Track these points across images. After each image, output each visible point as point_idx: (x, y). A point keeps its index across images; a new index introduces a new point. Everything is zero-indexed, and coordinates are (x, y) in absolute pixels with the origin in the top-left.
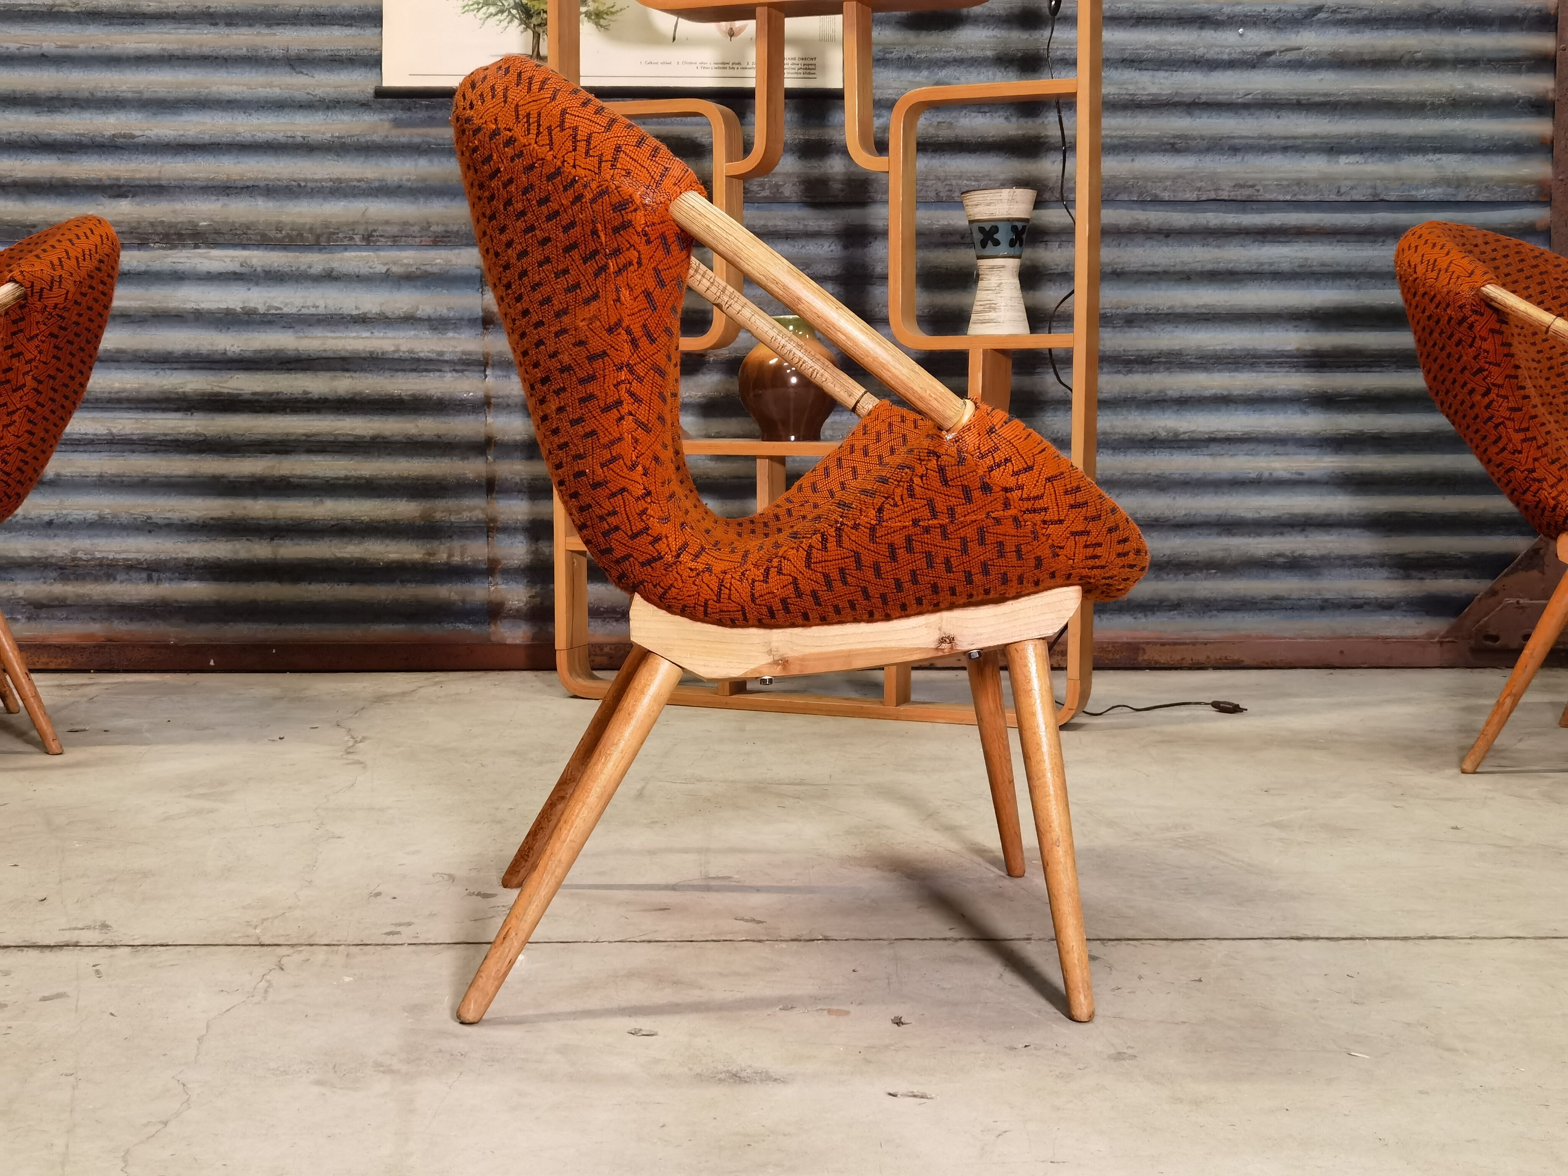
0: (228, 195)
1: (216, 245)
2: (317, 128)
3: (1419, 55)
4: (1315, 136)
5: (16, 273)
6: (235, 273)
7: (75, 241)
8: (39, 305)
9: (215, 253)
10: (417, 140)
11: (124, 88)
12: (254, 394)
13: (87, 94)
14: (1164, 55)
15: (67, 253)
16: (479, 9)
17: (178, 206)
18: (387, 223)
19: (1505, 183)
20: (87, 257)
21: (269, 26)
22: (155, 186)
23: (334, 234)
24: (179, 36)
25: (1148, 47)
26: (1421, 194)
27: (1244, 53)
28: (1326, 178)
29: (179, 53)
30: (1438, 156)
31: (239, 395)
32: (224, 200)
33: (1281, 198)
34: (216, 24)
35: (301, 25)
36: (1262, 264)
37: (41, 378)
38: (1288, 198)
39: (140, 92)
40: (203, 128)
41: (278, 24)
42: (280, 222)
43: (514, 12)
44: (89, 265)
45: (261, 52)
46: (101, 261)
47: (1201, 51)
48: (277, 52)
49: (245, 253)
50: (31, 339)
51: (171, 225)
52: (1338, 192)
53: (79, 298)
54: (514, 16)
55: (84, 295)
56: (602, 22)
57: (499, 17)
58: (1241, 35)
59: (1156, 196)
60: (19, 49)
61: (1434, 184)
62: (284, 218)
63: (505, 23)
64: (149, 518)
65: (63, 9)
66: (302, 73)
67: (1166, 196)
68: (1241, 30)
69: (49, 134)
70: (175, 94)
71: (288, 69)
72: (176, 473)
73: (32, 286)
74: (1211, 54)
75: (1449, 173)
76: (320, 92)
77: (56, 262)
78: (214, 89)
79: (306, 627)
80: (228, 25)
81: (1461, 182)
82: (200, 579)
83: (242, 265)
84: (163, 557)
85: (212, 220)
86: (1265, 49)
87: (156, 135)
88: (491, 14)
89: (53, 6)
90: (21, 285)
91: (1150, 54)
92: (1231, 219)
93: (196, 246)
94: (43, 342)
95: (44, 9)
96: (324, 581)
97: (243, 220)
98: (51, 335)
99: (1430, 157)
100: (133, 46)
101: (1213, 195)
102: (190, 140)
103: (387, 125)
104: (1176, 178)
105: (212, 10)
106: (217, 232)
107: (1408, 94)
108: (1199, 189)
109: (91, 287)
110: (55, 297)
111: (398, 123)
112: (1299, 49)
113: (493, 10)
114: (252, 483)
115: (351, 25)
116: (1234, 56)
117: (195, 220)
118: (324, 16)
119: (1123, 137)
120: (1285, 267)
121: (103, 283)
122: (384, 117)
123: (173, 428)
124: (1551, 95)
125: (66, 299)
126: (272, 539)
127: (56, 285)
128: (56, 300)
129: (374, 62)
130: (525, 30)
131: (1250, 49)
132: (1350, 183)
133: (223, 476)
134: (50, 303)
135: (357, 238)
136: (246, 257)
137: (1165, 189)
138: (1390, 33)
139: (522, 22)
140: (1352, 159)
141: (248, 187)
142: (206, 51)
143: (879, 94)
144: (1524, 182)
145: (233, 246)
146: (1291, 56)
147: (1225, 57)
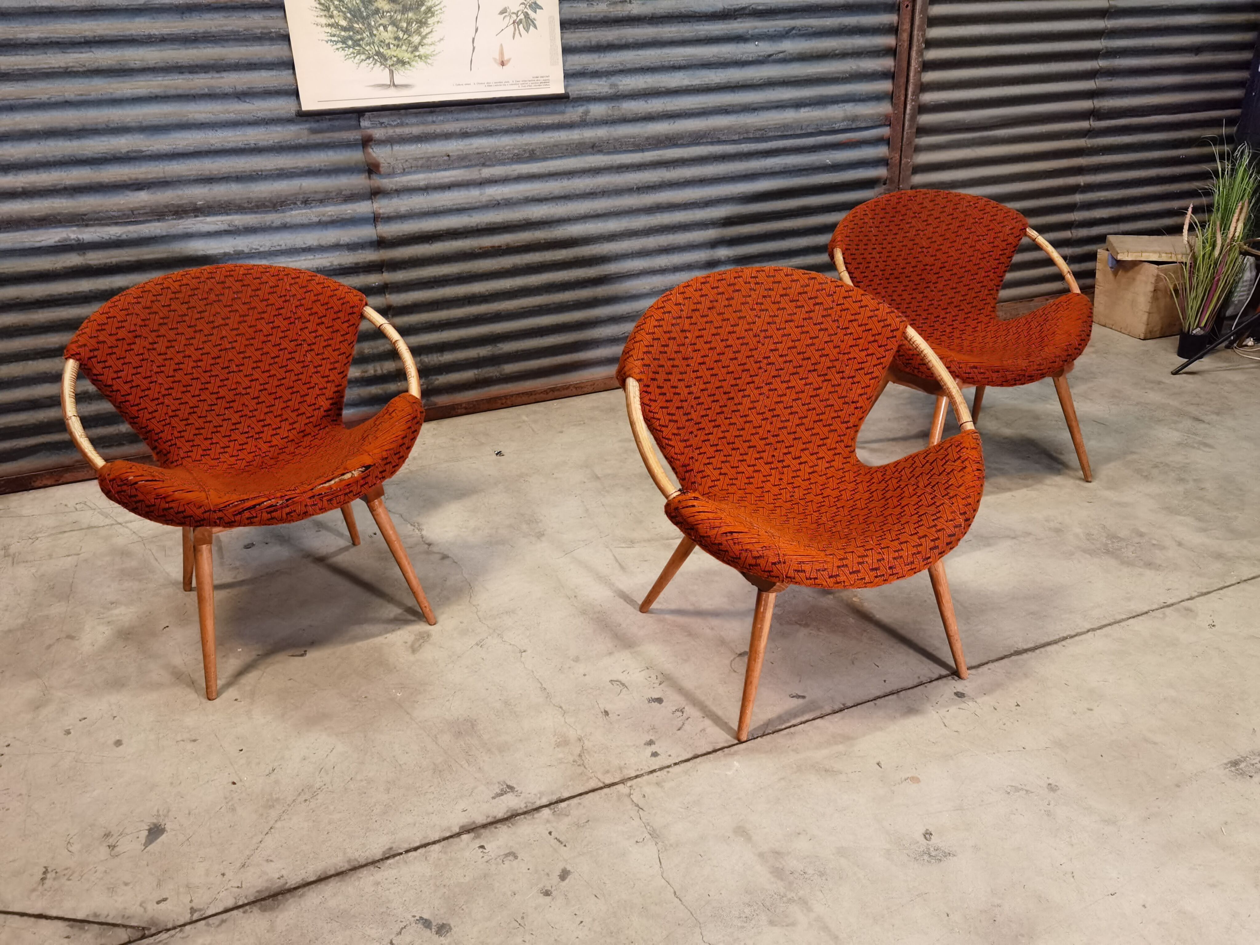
1: (209, 215)
2: (263, 137)
4: (790, 99)
9: (209, 219)
10: (327, 141)
11: (128, 120)
13: (104, 126)
16: (355, 57)
17: (180, 192)
18: (316, 192)
19: (871, 116)
21: (218, 72)
22: (163, 182)
23: (284, 202)
24: (159, 82)
25: (713, 56)
26: (837, 126)
27: (759, 56)
28: (796, 121)
29: (162, 94)
30: (844, 105)
32: (209, 186)
34: (182, 73)
35: (240, 70)
38: (779, 134)
39: (141, 122)
40: (187, 142)
41: (225, 71)
42: (249, 198)
43: (376, 57)
45: (218, 91)
47: (738, 57)
48: (228, 90)
49: (229, 218)
51: (179, 206)
54: (376, 60)
56: (429, 61)
57: (368, 61)
58: (757, 46)
59: (719, 138)
60: (49, 99)
61: (842, 120)
62: (251, 195)
63: (371, 65)
65: (75, 69)
66: (245, 102)
67: (723, 138)
68: (756, 42)
69: (84, 154)
70: (164, 121)
71: (236, 100)
74: (744, 58)
75: (848, 114)
76: (261, 115)
78: (191, 116)
80: (190, 73)
81: (854, 119)
83: (229, 226)
85: (205, 200)
86: (769, 53)
87: (158, 150)
88: (363, 60)
89: (67, 68)
91: (713, 60)
92: (754, 147)
93: (196, 216)
95: (61, 70)
97: (226, 198)
99: (841, 105)
100: (129, 91)
101: (745, 136)
102: (180, 151)
103: (306, 132)
104: (729, 128)
105: (179, 64)
106: (209, 206)
107: (831, 72)
108: (740, 133)
111: (314, 131)
112: (784, 51)
113: (363, 57)
115: (272, 69)
116: (754, 58)
117: (194, 201)
118: (255, 64)
119: (703, 108)
122: (302, 127)
124: (892, 69)
129: (294, 93)
130: (384, 68)
131: (762, 54)
132: (806, 123)
135: (299, 203)
136: (232, 221)
137: (724, 134)
138: (823, 39)
139: (382, 64)
140: (807, 109)
141: (225, 178)
142: (180, 92)
143: (583, 93)
144: (879, 115)
145: (221, 214)
146: (781, 55)
147: (751, 59)
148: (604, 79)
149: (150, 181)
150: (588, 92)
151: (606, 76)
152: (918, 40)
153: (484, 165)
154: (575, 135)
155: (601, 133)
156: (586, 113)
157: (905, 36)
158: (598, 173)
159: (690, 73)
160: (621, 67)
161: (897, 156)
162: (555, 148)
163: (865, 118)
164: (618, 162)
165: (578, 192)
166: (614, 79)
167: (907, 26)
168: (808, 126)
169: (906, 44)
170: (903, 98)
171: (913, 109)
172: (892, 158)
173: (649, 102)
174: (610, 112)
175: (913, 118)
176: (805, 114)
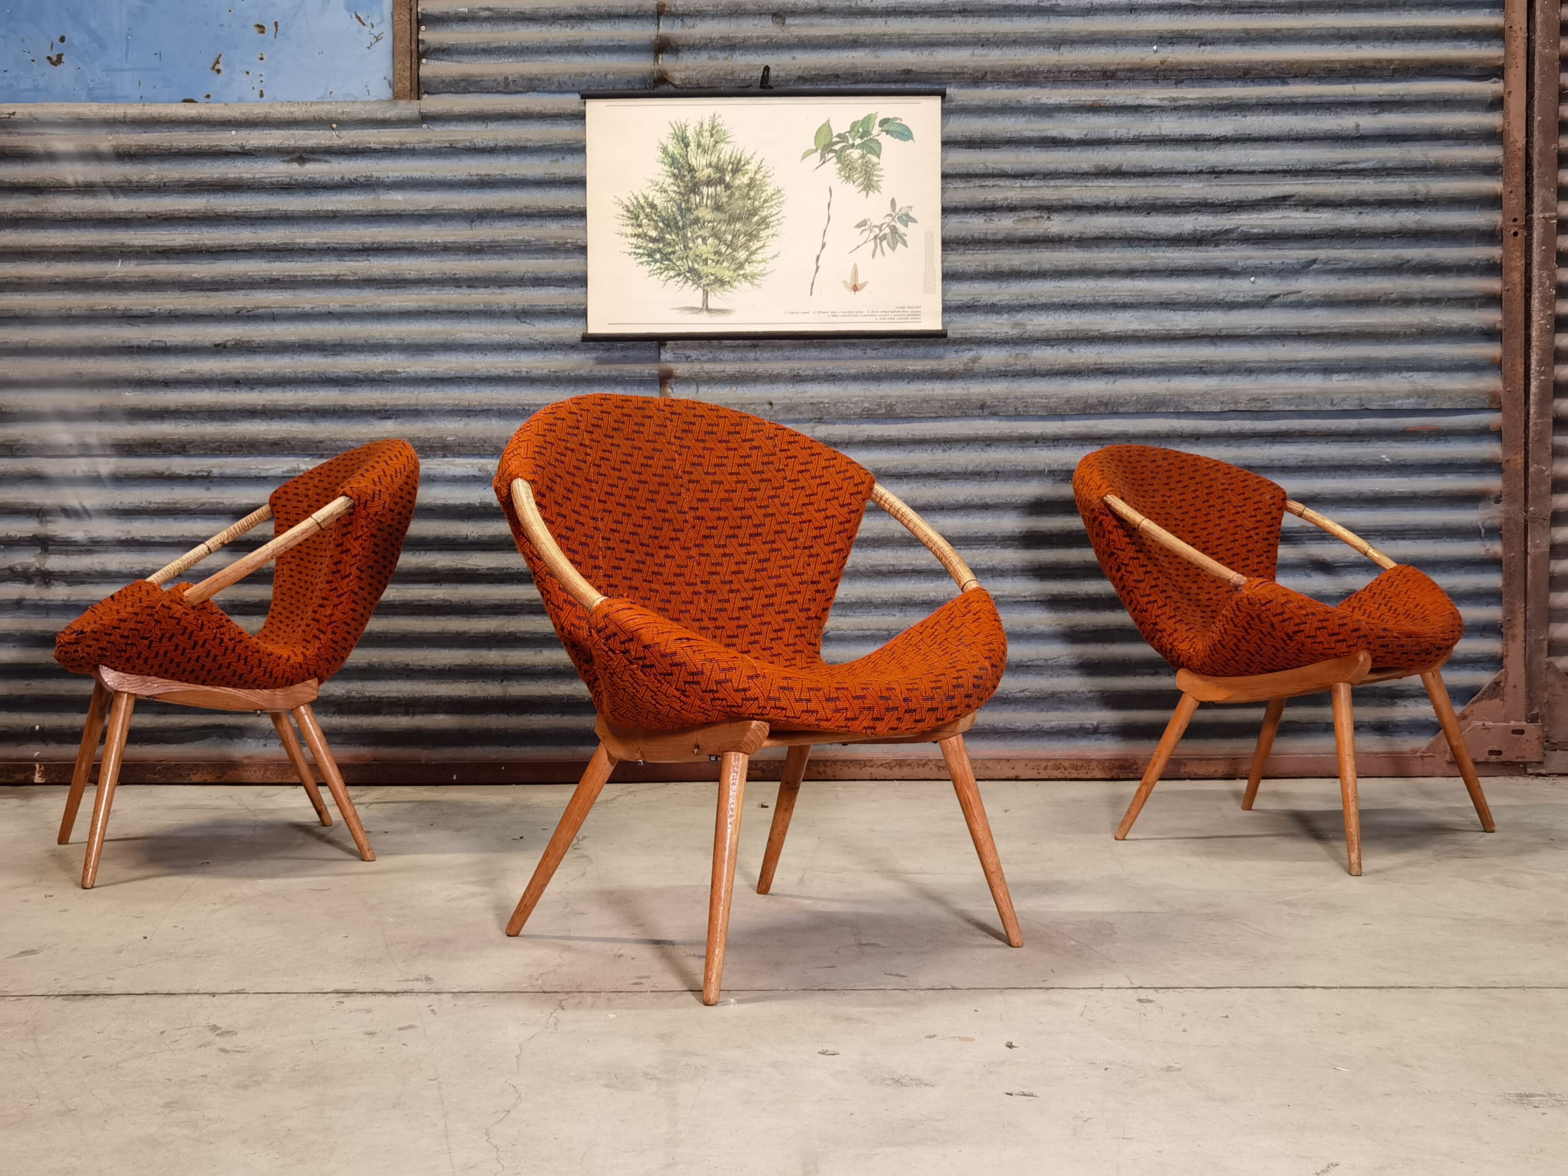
0: (469, 416)
1: (460, 455)
2: (537, 365)
3: (1393, 296)
4: (1312, 360)
5: (347, 489)
6: (474, 476)
7: (389, 462)
8: (364, 513)
9: (458, 461)
10: (614, 373)
11: (390, 336)
12: (489, 569)
13: (362, 341)
14: (1193, 299)
15: (384, 473)
16: (661, 273)
17: (430, 425)
19: (1463, 395)
20: (399, 474)
21: (500, 287)
22: (414, 410)
24: (432, 296)
25: (1180, 293)
26: (1397, 404)
27: (1255, 296)
28: (1323, 393)
29: (432, 309)
30: (1410, 374)
31: (478, 570)
32: (465, 420)
33: (1287, 408)
34: (460, 287)
35: (525, 286)
36: (1273, 460)
37: (362, 568)
38: (1293, 408)
39: (403, 339)
40: (450, 366)
41: (507, 286)
43: (688, 275)
44: (400, 480)
45: (495, 307)
46: (408, 477)
47: (1221, 296)
48: (506, 307)
49: (483, 461)
50: (357, 538)
51: (426, 440)
52: (1332, 403)
53: (393, 506)
54: (688, 278)
55: (396, 504)
56: (756, 281)
57: (677, 278)
58: (1253, 283)
59: (1187, 407)
60: (312, 308)
61: (1408, 396)
63: (681, 284)
64: (408, 665)
65: (345, 278)
66: (525, 322)
67: (1196, 408)
68: (1252, 279)
69: (334, 372)
70: (428, 340)
71: (515, 320)
72: (428, 630)
73: (359, 499)
74: (1230, 298)
75: (1419, 387)
76: (539, 337)
77: (377, 479)
78: (459, 335)
79: (528, 749)
80: (469, 287)
81: (1429, 394)
82: (446, 712)
83: (480, 470)
84: (417, 695)
85: (457, 436)
86: (1272, 293)
87: (415, 372)
88: (671, 277)
89: (338, 276)
90: (351, 498)
91: (1182, 298)
92: (1248, 425)
93: (444, 456)
94: (365, 540)
95: (332, 278)
96: (542, 713)
97: (482, 436)
98: (372, 535)
99: (1405, 374)
100: (398, 304)
101: (1233, 407)
102: (439, 375)
103: (591, 362)
104: (1204, 394)
105: (457, 276)
106: (461, 445)
107: (1385, 326)
108: (1222, 402)
109: (402, 498)
110: (376, 507)
111: (600, 361)
112: (1300, 292)
113: (672, 273)
114: (487, 638)
115: (563, 286)
116: (1247, 299)
117: (444, 436)
118: (543, 279)
119: (1161, 363)
120: (1291, 462)
121: (409, 493)
122: (589, 356)
123: (426, 596)
124: (1499, 326)
125: (384, 507)
126: (502, 681)
127: (377, 497)
128: (376, 509)
129: (582, 314)
130: (697, 288)
131: (1260, 293)
132: (1341, 396)
133: (465, 632)
134: (372, 511)
136: (484, 464)
137: (1195, 403)
138: (1369, 279)
139: (694, 282)
140: (1343, 377)
141: (484, 411)
142: (452, 307)
143: (970, 333)
144: (1479, 392)
145: (473, 456)
146: (1292, 298)
147: (1241, 300)
148: (1006, 316)
149: (400, 408)
150: (978, 331)
151: (1008, 313)
152: (1542, 285)
153: (820, 421)
154: (957, 389)
155: (998, 388)
156: (974, 360)
157: (1517, 277)
158: (989, 445)
159: (1141, 313)
160: (1031, 301)
161: (1520, 458)
162: (924, 405)
163: (1448, 394)
164: (1021, 431)
165: (955, 469)
166: (1019, 317)
167: (1520, 263)
168: (1344, 399)
169: (1519, 290)
170: (1521, 369)
171: (1542, 387)
172: (1508, 461)
173: (1075, 350)
174: (1011, 361)
175: (1544, 401)
176: (1339, 383)
